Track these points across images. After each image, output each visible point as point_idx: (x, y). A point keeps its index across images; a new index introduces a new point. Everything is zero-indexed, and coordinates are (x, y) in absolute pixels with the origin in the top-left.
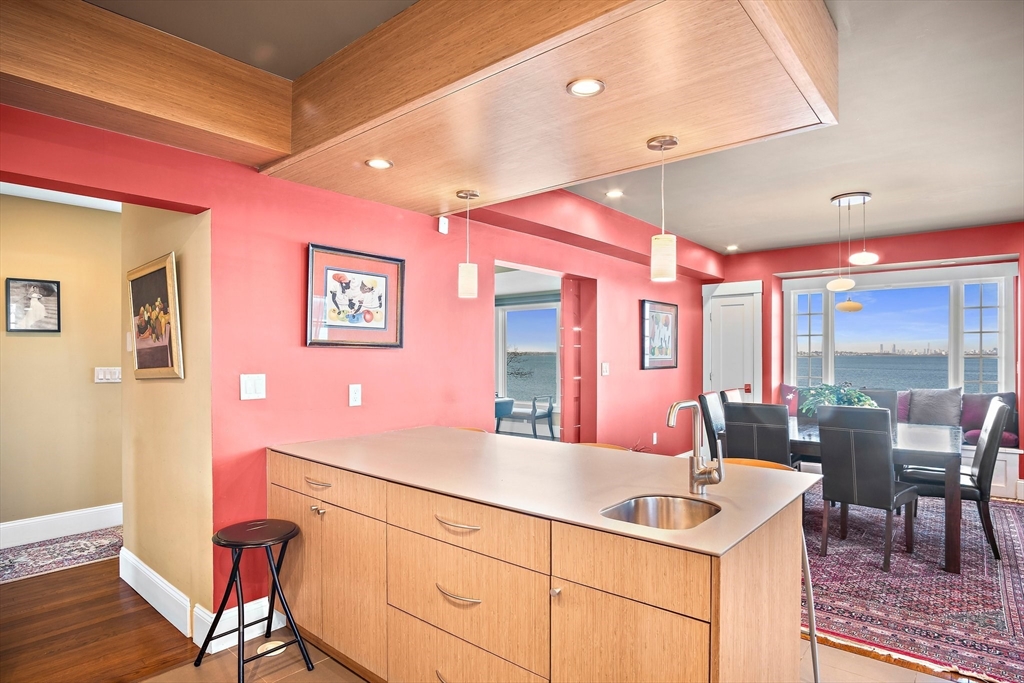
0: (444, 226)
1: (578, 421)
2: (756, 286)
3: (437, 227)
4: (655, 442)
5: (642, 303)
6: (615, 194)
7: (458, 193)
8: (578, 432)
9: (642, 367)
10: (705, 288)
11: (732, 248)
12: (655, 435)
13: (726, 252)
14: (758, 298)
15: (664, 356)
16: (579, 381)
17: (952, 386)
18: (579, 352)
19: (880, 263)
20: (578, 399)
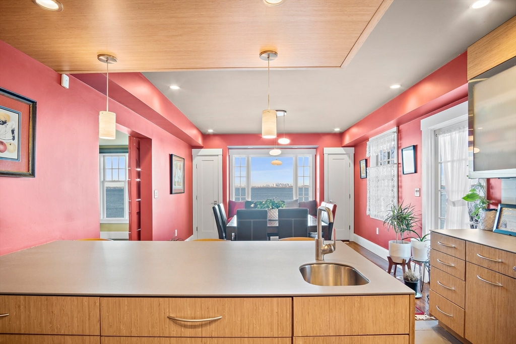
0: (66, 81)
1: (139, 226)
2: (219, 151)
3: (60, 81)
4: (176, 235)
5: (171, 156)
6: (174, 87)
7: (99, 56)
8: (139, 233)
9: (171, 193)
10: (194, 150)
11: (210, 131)
12: (176, 231)
13: (207, 133)
14: (221, 157)
15: (179, 187)
16: (139, 202)
17: (294, 199)
18: (139, 184)
19: (290, 144)
20: (139, 213)
